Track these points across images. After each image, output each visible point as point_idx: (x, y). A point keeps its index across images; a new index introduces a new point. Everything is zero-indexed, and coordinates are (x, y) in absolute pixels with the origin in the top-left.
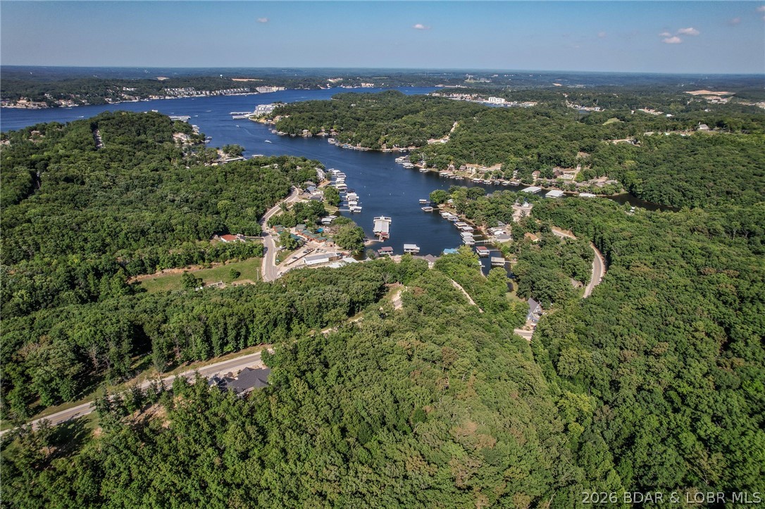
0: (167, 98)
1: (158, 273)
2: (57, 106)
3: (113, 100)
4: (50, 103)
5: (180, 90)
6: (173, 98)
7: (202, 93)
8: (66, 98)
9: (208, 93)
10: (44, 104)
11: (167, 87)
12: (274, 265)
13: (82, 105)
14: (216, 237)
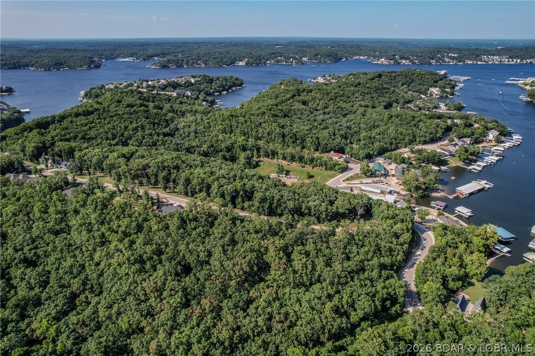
0: (479, 63)
1: (275, 160)
2: (399, 63)
3: (436, 62)
4: (396, 61)
5: (495, 57)
6: (484, 63)
7: (513, 61)
8: (406, 59)
9: (519, 61)
10: (392, 62)
11: (485, 55)
12: (341, 180)
13: (414, 63)
14: (332, 152)
